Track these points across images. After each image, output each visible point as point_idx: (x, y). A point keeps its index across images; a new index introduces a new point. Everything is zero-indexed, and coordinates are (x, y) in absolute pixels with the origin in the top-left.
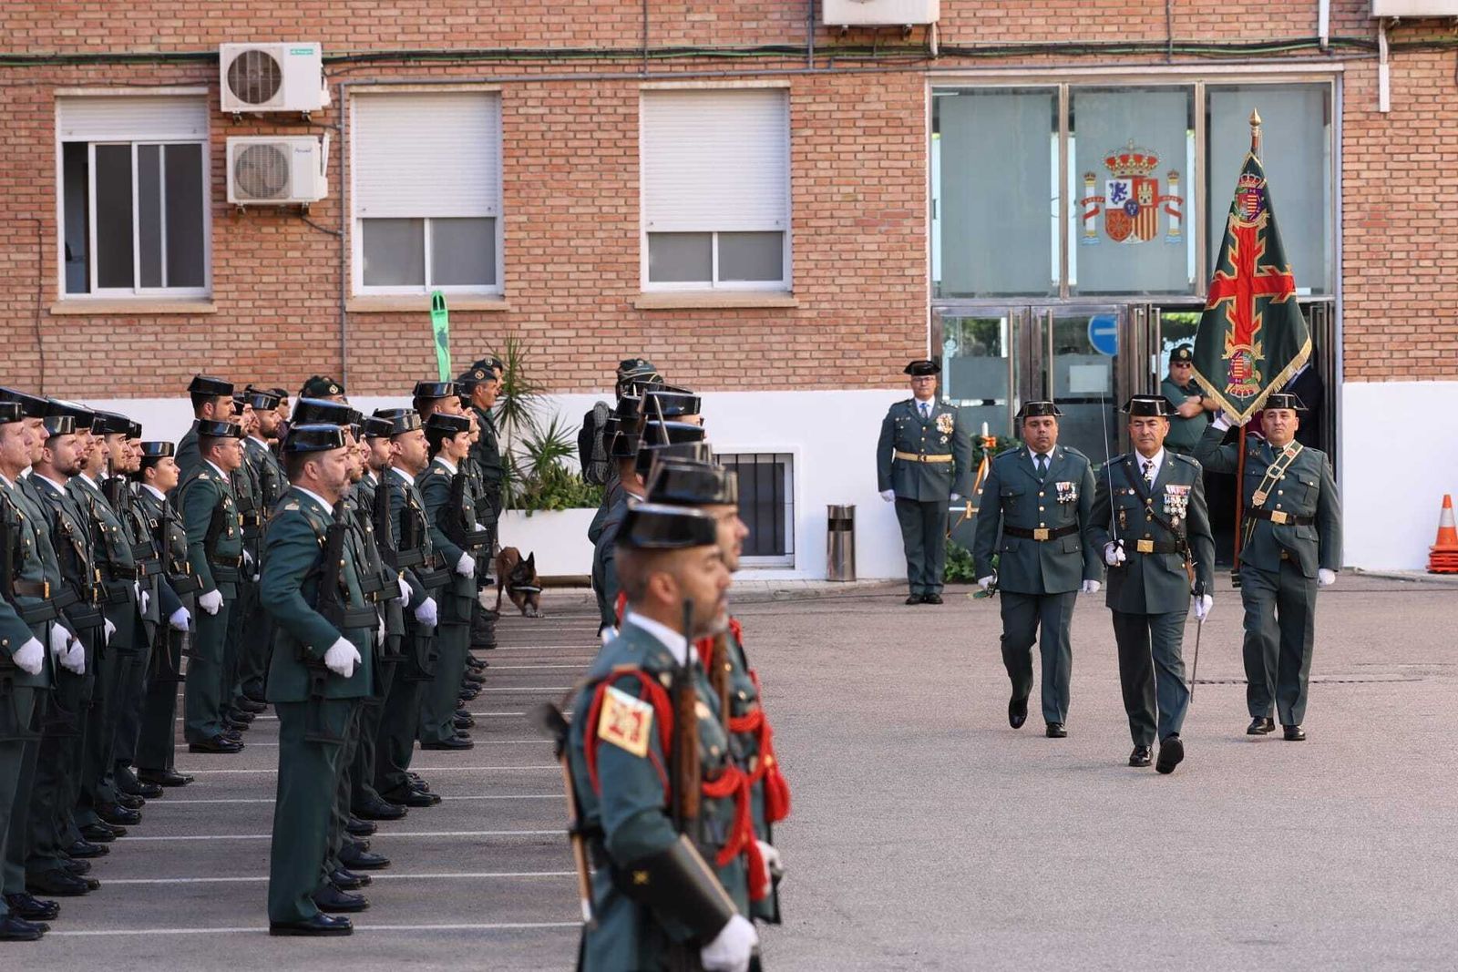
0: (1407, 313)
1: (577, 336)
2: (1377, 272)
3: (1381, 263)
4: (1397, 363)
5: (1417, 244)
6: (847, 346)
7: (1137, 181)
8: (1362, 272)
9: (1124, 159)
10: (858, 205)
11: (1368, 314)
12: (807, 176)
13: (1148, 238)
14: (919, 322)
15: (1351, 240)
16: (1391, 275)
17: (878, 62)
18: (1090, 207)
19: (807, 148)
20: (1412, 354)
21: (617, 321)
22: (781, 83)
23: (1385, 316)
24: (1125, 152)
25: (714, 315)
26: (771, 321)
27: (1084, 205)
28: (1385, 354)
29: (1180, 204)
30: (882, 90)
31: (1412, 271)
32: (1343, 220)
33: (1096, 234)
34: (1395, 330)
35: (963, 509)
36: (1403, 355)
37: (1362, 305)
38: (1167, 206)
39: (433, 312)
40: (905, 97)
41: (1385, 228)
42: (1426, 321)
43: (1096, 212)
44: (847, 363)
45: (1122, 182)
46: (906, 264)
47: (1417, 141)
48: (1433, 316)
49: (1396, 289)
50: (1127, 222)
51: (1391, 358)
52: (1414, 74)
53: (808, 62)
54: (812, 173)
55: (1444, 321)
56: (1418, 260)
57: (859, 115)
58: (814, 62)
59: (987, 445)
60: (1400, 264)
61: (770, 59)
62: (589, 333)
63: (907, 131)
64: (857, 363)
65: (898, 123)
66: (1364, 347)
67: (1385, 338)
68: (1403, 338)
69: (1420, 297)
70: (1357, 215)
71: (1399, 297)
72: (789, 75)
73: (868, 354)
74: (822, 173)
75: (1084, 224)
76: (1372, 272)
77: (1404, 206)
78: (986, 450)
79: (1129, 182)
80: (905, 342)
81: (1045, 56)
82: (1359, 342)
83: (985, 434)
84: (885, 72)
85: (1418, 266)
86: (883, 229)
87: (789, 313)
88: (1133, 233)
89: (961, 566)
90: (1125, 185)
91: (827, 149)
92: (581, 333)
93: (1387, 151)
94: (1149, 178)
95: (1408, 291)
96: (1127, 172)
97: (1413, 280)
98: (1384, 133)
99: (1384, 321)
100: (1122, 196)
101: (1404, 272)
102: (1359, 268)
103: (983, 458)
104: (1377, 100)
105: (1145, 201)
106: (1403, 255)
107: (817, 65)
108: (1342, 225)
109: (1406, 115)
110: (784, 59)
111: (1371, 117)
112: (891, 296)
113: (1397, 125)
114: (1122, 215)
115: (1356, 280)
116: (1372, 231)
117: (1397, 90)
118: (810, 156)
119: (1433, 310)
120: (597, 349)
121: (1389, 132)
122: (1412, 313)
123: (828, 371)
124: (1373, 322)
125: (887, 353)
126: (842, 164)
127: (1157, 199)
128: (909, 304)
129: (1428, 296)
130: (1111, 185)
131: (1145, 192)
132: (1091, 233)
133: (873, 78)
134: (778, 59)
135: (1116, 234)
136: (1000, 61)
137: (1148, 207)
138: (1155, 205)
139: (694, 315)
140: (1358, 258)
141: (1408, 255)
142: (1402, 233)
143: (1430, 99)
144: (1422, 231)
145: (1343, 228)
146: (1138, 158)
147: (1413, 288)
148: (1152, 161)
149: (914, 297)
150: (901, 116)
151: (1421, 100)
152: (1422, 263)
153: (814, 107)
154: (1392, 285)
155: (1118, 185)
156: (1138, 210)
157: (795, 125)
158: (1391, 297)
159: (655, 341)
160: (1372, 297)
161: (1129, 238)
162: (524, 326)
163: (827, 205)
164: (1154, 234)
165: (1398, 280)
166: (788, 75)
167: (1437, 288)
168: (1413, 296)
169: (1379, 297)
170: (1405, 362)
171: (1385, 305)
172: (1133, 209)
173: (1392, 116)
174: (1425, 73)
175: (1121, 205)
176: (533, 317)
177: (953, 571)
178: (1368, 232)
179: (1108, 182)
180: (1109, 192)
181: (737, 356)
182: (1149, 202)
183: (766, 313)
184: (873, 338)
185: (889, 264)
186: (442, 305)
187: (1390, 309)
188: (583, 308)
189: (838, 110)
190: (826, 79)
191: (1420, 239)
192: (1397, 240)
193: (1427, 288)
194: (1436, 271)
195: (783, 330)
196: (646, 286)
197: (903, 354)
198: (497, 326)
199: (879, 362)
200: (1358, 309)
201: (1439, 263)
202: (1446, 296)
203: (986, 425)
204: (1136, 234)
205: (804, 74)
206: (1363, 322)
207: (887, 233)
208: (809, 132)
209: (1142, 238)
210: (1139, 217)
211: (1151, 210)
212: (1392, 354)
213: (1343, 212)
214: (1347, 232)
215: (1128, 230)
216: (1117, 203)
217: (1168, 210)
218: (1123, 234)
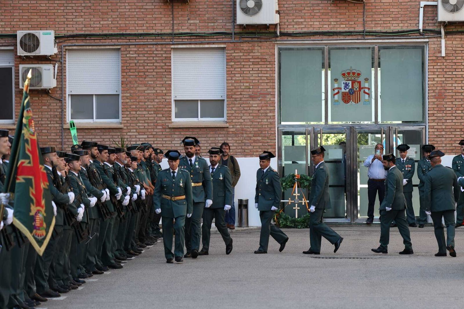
0: (452, 130)
1: (148, 138)
2: (441, 115)
3: (442, 112)
4: (448, 148)
5: (455, 105)
6: (247, 141)
7: (353, 82)
9: (349, 73)
10: (250, 90)
11: (437, 130)
12: (232, 79)
13: (357, 103)
14: (273, 133)
15: (431, 103)
16: (446, 116)
17: (258, 38)
18: (336, 91)
19: (232, 69)
20: (453, 145)
21: (163, 132)
22: (222, 46)
23: (443, 131)
24: (349, 71)
25: (198, 130)
26: (218, 132)
27: (334, 91)
28: (443, 145)
29: (369, 90)
30: (259, 48)
31: (454, 115)
32: (428, 96)
33: (338, 101)
34: (447, 136)
35: (288, 201)
36: (450, 145)
37: (435, 127)
39: (71, 129)
40: (268, 51)
41: (443, 99)
42: (458, 133)
43: (338, 93)
44: (246, 148)
45: (348, 82)
46: (268, 111)
47: (455, 67)
48: (461, 131)
49: (448, 121)
50: (349, 97)
52: (454, 42)
53: (232, 38)
54: (234, 78)
56: (456, 111)
57: (251, 57)
58: (234, 38)
59: (297, 177)
60: (449, 112)
61: (218, 37)
62: (152, 136)
63: (268, 63)
64: (250, 147)
65: (265, 60)
66: (436, 142)
67: (443, 139)
68: (450, 139)
69: (457, 124)
70: (433, 94)
71: (449, 124)
72: (225, 42)
73: (254, 144)
74: (237, 79)
75: (334, 97)
76: (439, 115)
77: (451, 91)
78: (296, 180)
79: (350, 82)
80: (268, 140)
81: (319, 36)
82: (434, 141)
83: (296, 173)
84: (260, 42)
85: (456, 113)
86: (259, 99)
87: (225, 129)
88: (352, 101)
89: (287, 222)
90: (349, 83)
91: (239, 70)
92: (149, 136)
93: (444, 71)
94: (358, 80)
95: (452, 122)
96: (350, 78)
97: (454, 118)
98: (443, 64)
99: (443, 133)
100: (348, 87)
101: (450, 115)
102: (434, 114)
103: (295, 183)
104: (441, 52)
105: (356, 89)
106: (450, 109)
107: (235, 39)
108: (428, 98)
109: (451, 58)
110: (223, 37)
111: (439, 59)
112: (263, 123)
113: (448, 61)
114: (348, 94)
115: (433, 118)
116: (439, 100)
117: (448, 48)
118: (233, 72)
119: (461, 129)
120: (155, 142)
121: (445, 64)
122: (454, 130)
123: (239, 151)
124: (439, 133)
125: (261, 144)
126: (244, 75)
127: (360, 88)
128: (269, 126)
129: (459, 124)
130: (344, 83)
131: (356, 86)
132: (336, 100)
133: (256, 44)
134: (221, 37)
135: (345, 101)
136: (302, 38)
138: (360, 90)
139: (190, 130)
140: (434, 110)
141: (452, 109)
142: (450, 101)
143: (460, 52)
144: (457, 100)
146: (354, 73)
147: (454, 121)
148: (359, 74)
149: (271, 123)
150: (266, 58)
151: (457, 52)
153: (234, 54)
154: (446, 120)
155: (346, 83)
156: (354, 92)
157: (229, 60)
158: (446, 124)
159: (176, 139)
160: (439, 124)
161: (350, 103)
162: (128, 134)
163: (239, 90)
165: (448, 118)
166: (225, 43)
168: (454, 124)
169: (442, 124)
170: (451, 148)
171: (444, 127)
172: (352, 92)
173: (446, 58)
174: (458, 42)
175: (347, 90)
176: (132, 131)
177: (283, 224)
178: (437, 100)
179: (342, 82)
180: (343, 86)
181: (206, 145)
182: (358, 89)
183: (217, 129)
184: (255, 138)
185: (262, 111)
186: (74, 126)
187: (446, 128)
188: (150, 127)
189: (243, 55)
190: (239, 44)
191: (457, 103)
192: (448, 103)
193: (459, 121)
195: (223, 136)
196: (174, 119)
197: (267, 145)
198: (119, 134)
199: (258, 147)
200: (434, 128)
203: (296, 170)
204: (353, 101)
205: (231, 42)
206: (436, 133)
207: (261, 100)
208: (233, 63)
209: (355, 103)
210: (354, 94)
211: (358, 92)
212: (446, 145)
213: (428, 93)
214: (430, 100)
215: (350, 99)
216: (346, 90)
217: (365, 92)
218: (348, 101)
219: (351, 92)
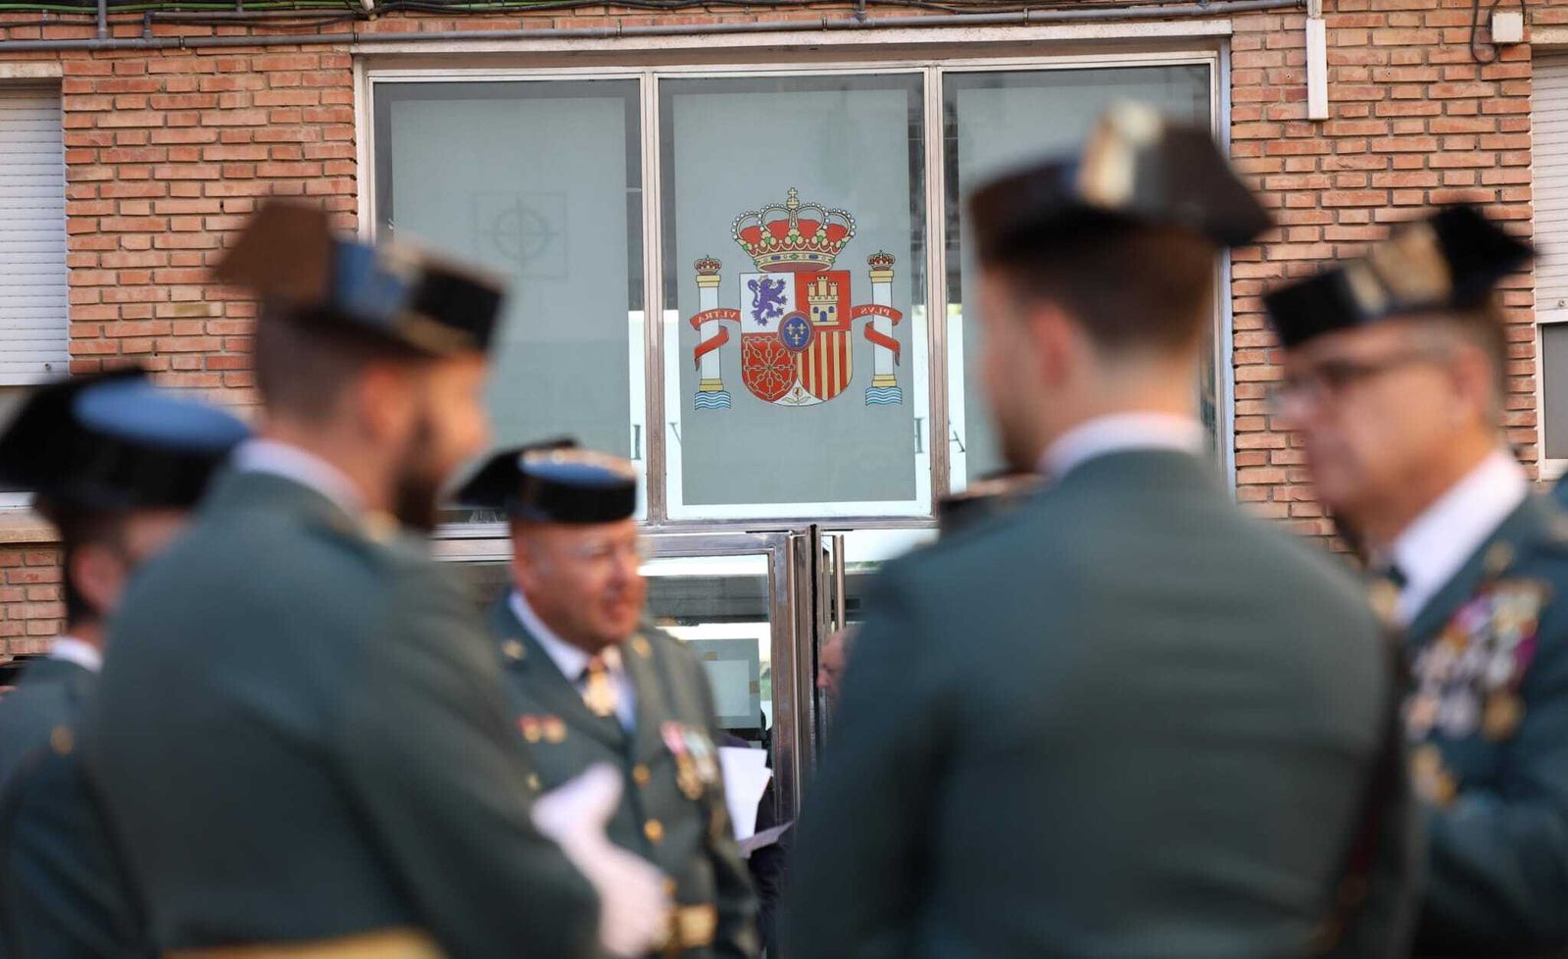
7: (806, 276)
8: (1277, 458)
9: (779, 229)
10: (211, 326)
12: (100, 266)
13: (831, 394)
15: (1252, 391)
17: (249, 23)
18: (709, 330)
19: (99, 207)
22: (42, 70)
24: (782, 216)
26: (25, 573)
27: (697, 327)
29: (895, 323)
30: (258, 83)
38: (869, 326)
40: (307, 98)
43: (722, 338)
45: (775, 277)
47: (1388, 180)
50: (785, 361)
52: (1382, 38)
53: (96, 25)
54: (112, 260)
57: (210, 135)
58: (110, 25)
61: (16, 18)
63: (312, 169)
65: (293, 152)
70: (1265, 338)
72: (57, 50)
74: (134, 260)
75: (697, 366)
79: (789, 278)
81: (601, 11)
84: (265, 46)
88: (798, 384)
90: (781, 283)
91: (143, 208)
93: (1325, 202)
96: (786, 257)
98: (1319, 165)
100: (775, 306)
102: (1269, 450)
104: (1302, 95)
105: (824, 317)
107: (118, 31)
109: (1364, 127)
110: (45, 17)
111: (1291, 132)
113: (1346, 146)
114: (775, 346)
115: (1265, 475)
117: (1345, 73)
118: (106, 224)
121: (1328, 162)
126: (174, 240)
127: (847, 312)
130: (752, 284)
131: (823, 297)
132: (711, 383)
133: (240, 60)
134: (34, 18)
135: (763, 386)
136: (507, 21)
137: (829, 329)
138: (844, 325)
140: (1268, 429)
143: (1416, 91)
146: (808, 228)
148: (837, 233)
150: (300, 138)
151: (1398, 92)
153: (114, 120)
155: (767, 283)
156: (812, 335)
157: (80, 154)
161: (790, 395)
163: (147, 327)
164: (844, 385)
166: (54, 52)
172: (800, 334)
173: (1335, 128)
174: (1405, 37)
175: (773, 325)
179: (745, 279)
180: (748, 297)
182: (832, 318)
189: (166, 126)
190: (139, 60)
204: (806, 386)
205: (91, 50)
208: (105, 173)
209: (819, 395)
210: (812, 348)
211: (836, 335)
213: (1235, 332)
214: (1243, 373)
215: (788, 376)
216: (764, 322)
217: (872, 335)
218: (778, 385)
219: (797, 331)
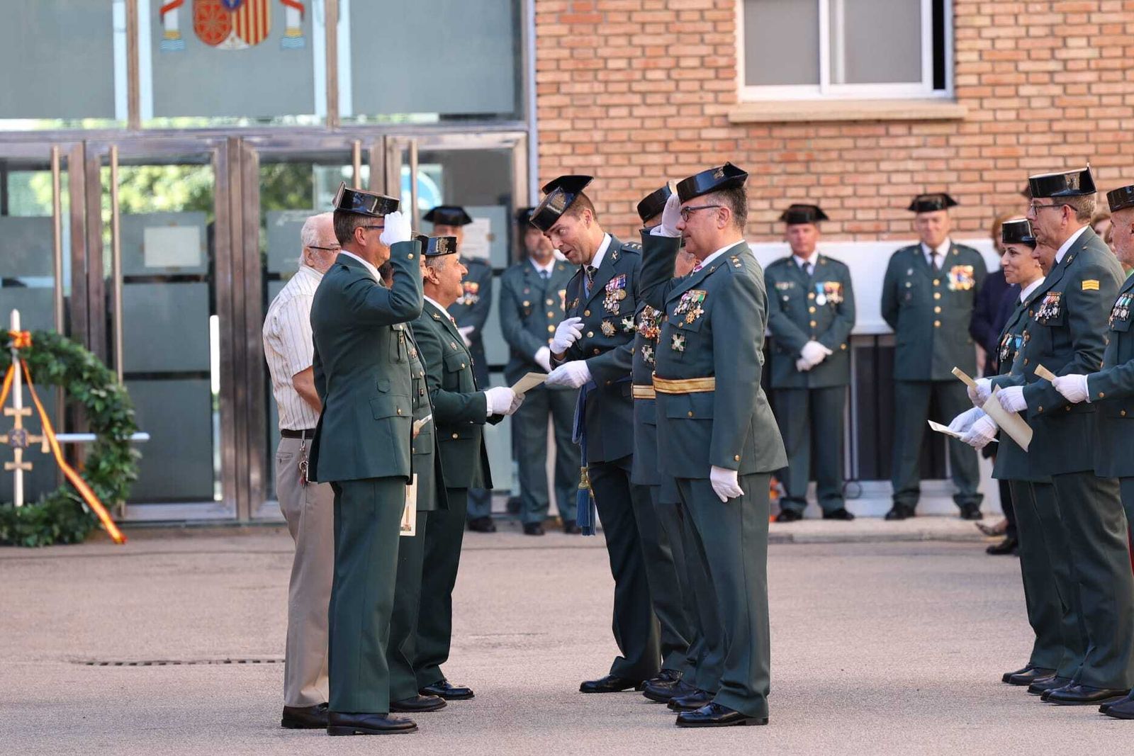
0: (629, 147)
2: (585, 88)
3: (590, 76)
5: (643, 47)
8: (564, 89)
13: (256, 41)
15: (548, 42)
16: (606, 92)
23: (597, 152)
31: (636, 87)
32: (537, 14)
33: (179, 35)
34: (611, 172)
37: (564, 137)
41: (596, 25)
43: (179, 2)
48: (667, 151)
49: (613, 112)
50: (224, 17)
51: (608, 211)
55: (683, 158)
56: (644, 70)
59: (18, 343)
60: (619, 76)
68: (624, 183)
69: (648, 123)
71: (616, 124)
75: (162, 19)
76: (578, 88)
78: (15, 352)
83: (16, 327)
85: (644, 79)
88: (233, 34)
95: (631, 115)
97: (636, 99)
101: (624, 87)
102: (559, 83)
103: (10, 364)
106: (622, 64)
108: (535, 20)
114: (217, 7)
115: (556, 100)
116: (579, 28)
119: (666, 143)
122: (638, 147)
124: (580, 159)
129: (659, 123)
132: (172, 33)
135: (209, 35)
140: (558, 69)
141: (630, 64)
142: (620, 31)
144: (649, 29)
145: (536, 25)
147: (637, 112)
152: (650, 75)
154: (608, 107)
158: (606, 124)
160: (579, 124)
161: (227, 42)
164: (265, 35)
165: (616, 100)
167: (673, 110)
168: (638, 123)
169: (590, 124)
171: (598, 136)
172: (233, 0)
178: (571, 31)
187: (605, 141)
191: (647, 40)
192: (613, 41)
193: (656, 112)
194: (671, 86)
200: (559, 141)
201: (675, 74)
202: (685, 122)
203: (16, 316)
204: (239, 34)
206: (567, 161)
209: (248, 41)
210: (242, 9)
212: (608, 207)
214: (542, 30)
215: (226, 28)
218: (218, 35)
